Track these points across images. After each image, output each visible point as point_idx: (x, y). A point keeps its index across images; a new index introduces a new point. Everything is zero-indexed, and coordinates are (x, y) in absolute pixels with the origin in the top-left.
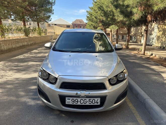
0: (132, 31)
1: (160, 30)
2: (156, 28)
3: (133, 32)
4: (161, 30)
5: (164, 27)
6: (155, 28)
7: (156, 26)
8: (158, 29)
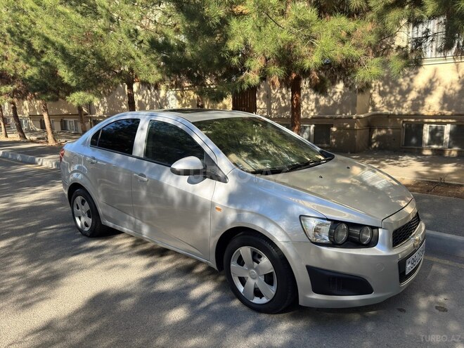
0: (98, 108)
1: (183, 102)
2: (172, 99)
3: (102, 109)
4: (185, 103)
5: (192, 97)
6: (169, 99)
7: (171, 93)
8: (178, 102)
